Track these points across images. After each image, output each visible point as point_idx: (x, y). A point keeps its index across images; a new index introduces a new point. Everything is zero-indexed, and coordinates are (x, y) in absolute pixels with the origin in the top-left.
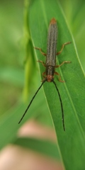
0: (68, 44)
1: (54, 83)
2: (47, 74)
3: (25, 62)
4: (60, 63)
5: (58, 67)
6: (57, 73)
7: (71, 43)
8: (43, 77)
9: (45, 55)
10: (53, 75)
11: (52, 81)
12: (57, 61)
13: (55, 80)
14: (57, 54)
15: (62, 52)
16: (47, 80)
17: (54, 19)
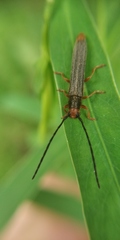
0: (101, 67)
1: (80, 120)
2: (70, 108)
3: (42, 91)
4: (89, 93)
5: (85, 98)
6: (84, 107)
7: (106, 65)
8: (64, 111)
9: (69, 81)
10: (78, 108)
11: (78, 116)
12: (85, 90)
13: (81, 116)
14: (86, 80)
15: (92, 77)
16: (69, 115)
17: (82, 35)
